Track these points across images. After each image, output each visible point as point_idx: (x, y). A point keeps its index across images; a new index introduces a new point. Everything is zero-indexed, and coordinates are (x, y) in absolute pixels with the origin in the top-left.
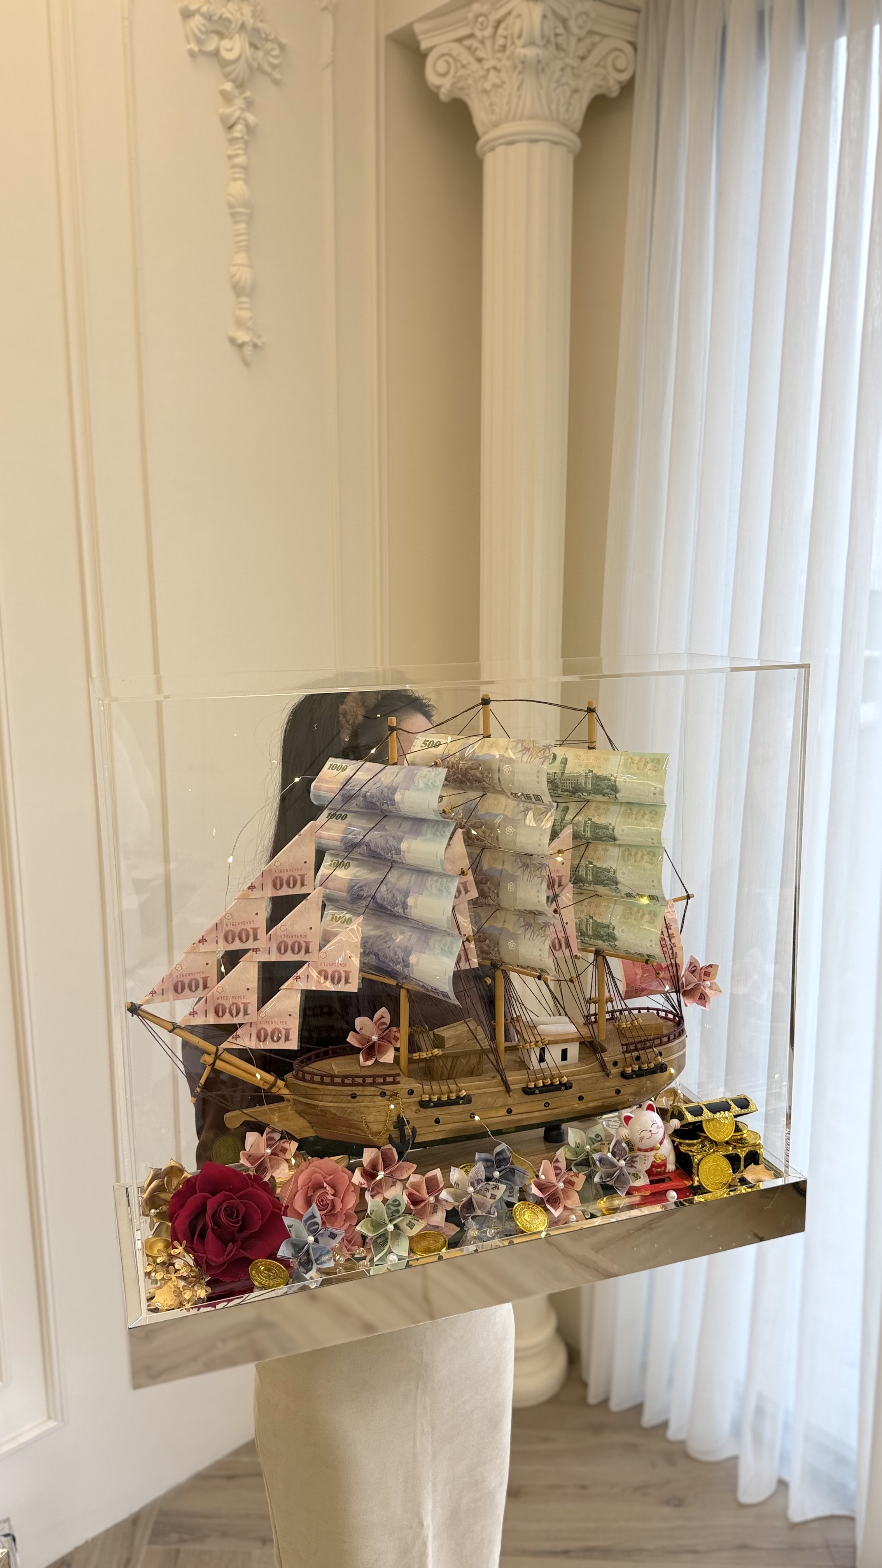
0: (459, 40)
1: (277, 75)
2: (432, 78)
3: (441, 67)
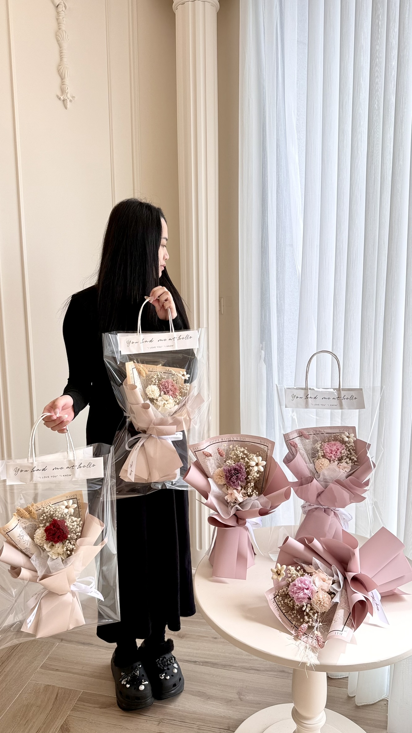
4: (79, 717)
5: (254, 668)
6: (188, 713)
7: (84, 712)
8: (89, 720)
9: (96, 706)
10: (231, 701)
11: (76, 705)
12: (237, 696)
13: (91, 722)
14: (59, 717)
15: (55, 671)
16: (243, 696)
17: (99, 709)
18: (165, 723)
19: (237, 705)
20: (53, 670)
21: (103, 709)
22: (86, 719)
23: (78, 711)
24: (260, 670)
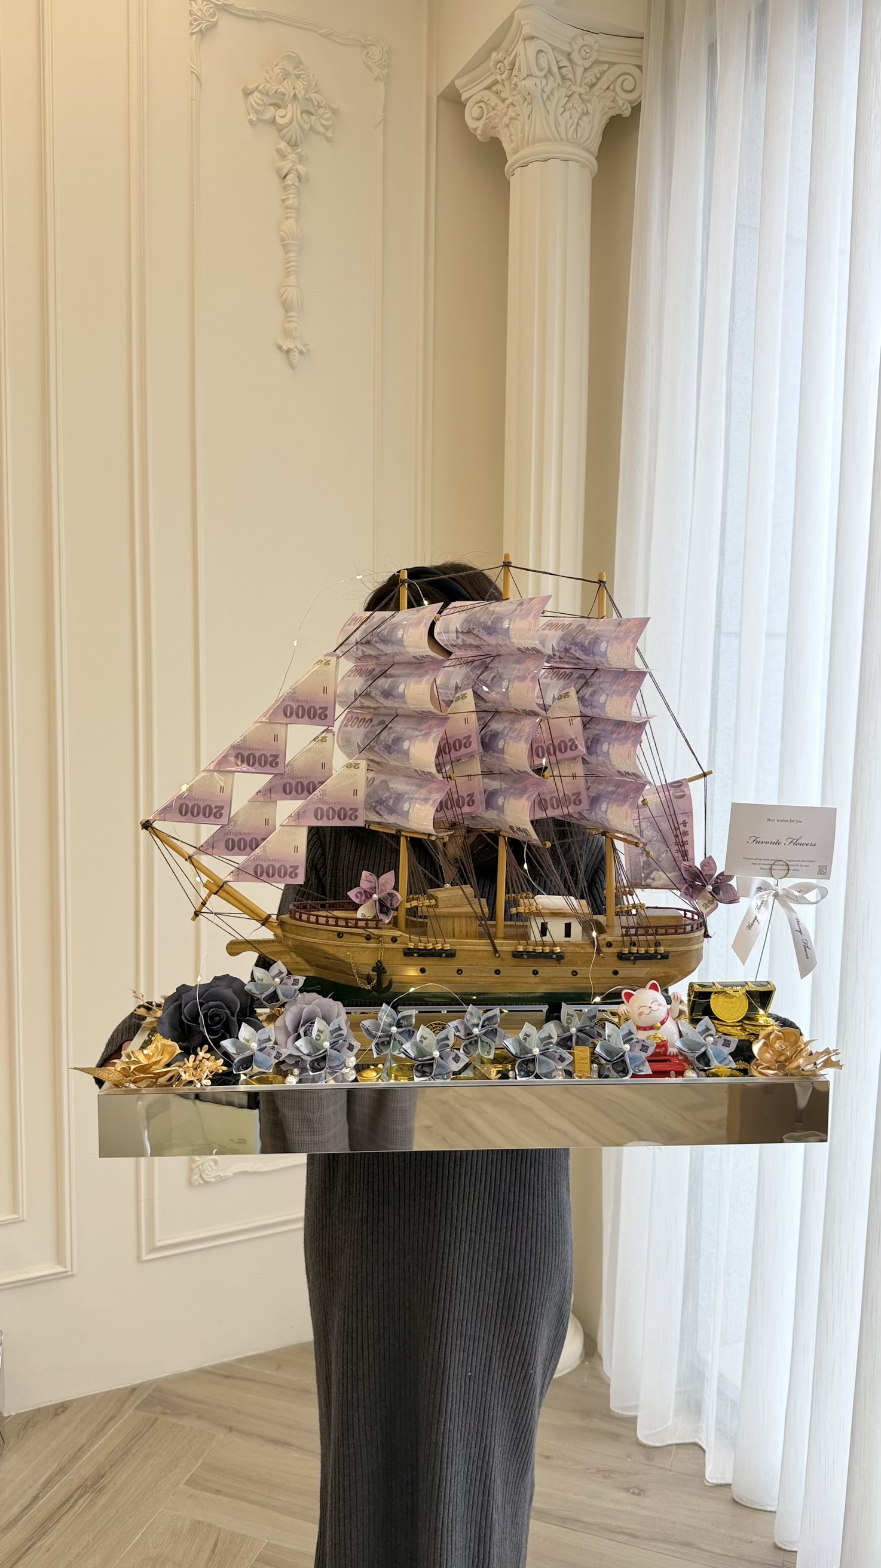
0: (489, 88)
1: (329, 134)
2: (471, 124)
3: (476, 112)
15: (215, 1493)
20: (209, 1490)
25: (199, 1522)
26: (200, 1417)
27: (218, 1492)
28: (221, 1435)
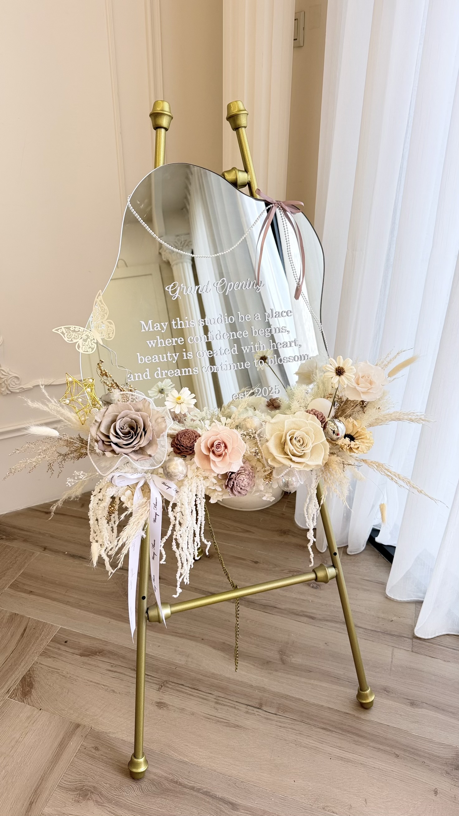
4: (49, 667)
5: (308, 614)
6: (204, 676)
7: (58, 660)
8: (63, 673)
9: (77, 651)
10: (268, 662)
11: (49, 648)
12: (278, 656)
13: (64, 676)
14: (23, 664)
15: (28, 594)
16: (287, 656)
17: (79, 656)
18: (168, 687)
19: (276, 671)
20: (25, 591)
21: (85, 658)
22: (59, 671)
23: (50, 657)
24: (315, 618)
25: (15, 614)
26: (25, 541)
27: (31, 592)
28: (38, 553)
